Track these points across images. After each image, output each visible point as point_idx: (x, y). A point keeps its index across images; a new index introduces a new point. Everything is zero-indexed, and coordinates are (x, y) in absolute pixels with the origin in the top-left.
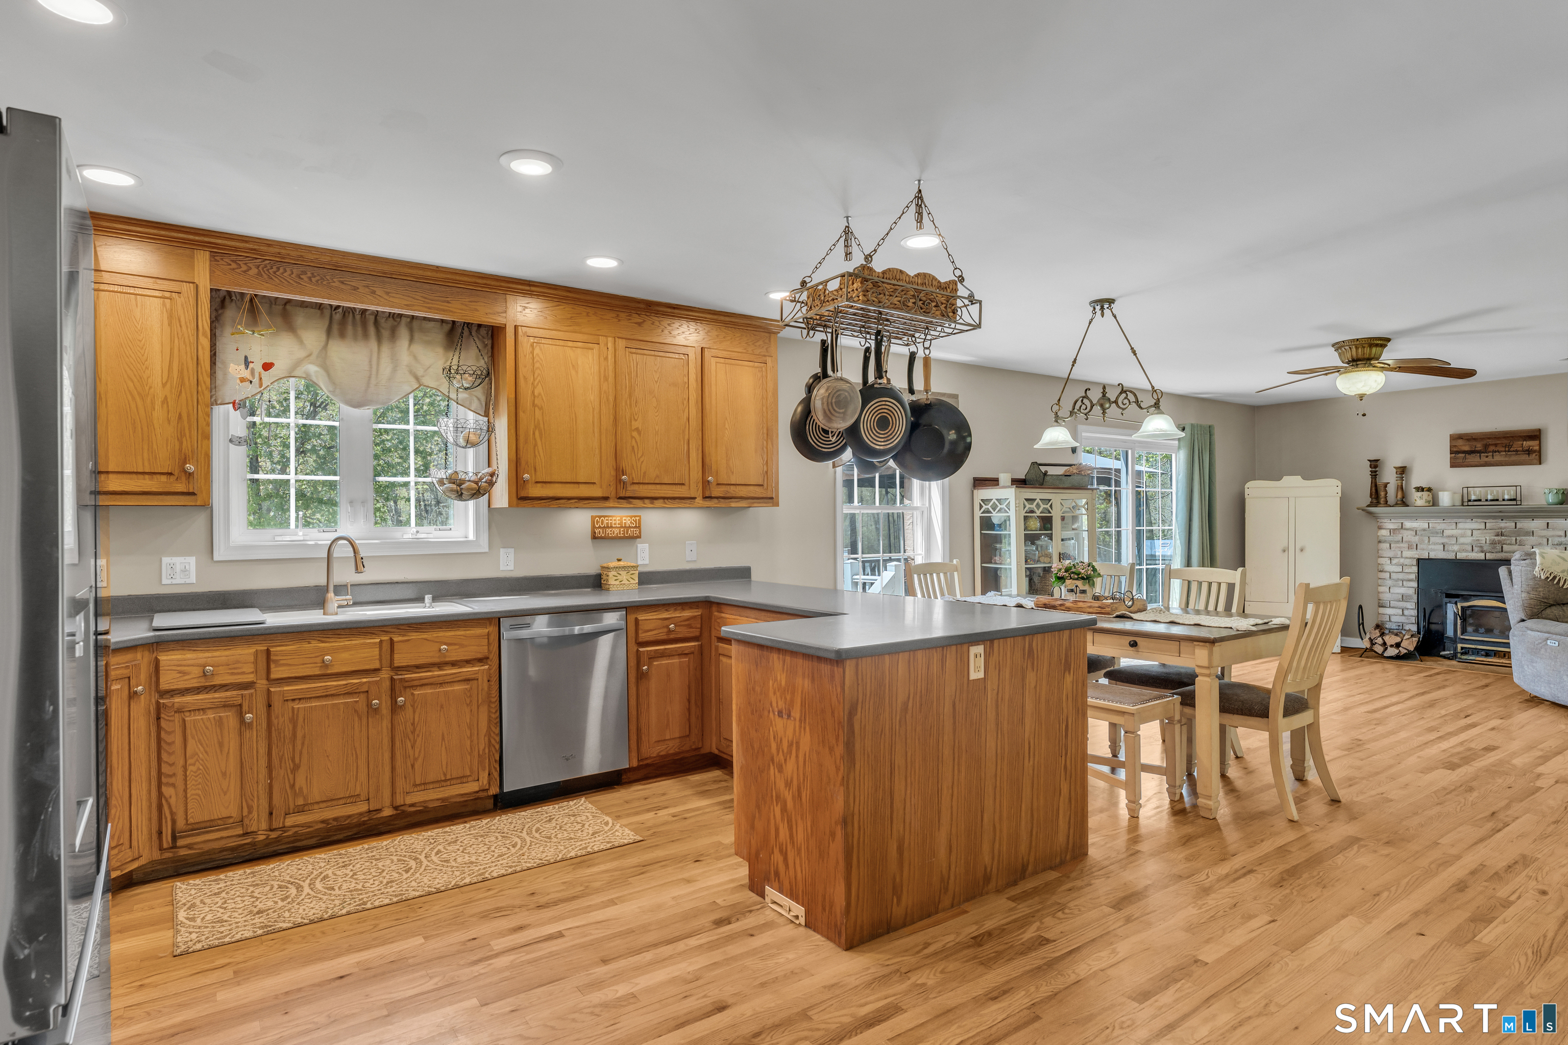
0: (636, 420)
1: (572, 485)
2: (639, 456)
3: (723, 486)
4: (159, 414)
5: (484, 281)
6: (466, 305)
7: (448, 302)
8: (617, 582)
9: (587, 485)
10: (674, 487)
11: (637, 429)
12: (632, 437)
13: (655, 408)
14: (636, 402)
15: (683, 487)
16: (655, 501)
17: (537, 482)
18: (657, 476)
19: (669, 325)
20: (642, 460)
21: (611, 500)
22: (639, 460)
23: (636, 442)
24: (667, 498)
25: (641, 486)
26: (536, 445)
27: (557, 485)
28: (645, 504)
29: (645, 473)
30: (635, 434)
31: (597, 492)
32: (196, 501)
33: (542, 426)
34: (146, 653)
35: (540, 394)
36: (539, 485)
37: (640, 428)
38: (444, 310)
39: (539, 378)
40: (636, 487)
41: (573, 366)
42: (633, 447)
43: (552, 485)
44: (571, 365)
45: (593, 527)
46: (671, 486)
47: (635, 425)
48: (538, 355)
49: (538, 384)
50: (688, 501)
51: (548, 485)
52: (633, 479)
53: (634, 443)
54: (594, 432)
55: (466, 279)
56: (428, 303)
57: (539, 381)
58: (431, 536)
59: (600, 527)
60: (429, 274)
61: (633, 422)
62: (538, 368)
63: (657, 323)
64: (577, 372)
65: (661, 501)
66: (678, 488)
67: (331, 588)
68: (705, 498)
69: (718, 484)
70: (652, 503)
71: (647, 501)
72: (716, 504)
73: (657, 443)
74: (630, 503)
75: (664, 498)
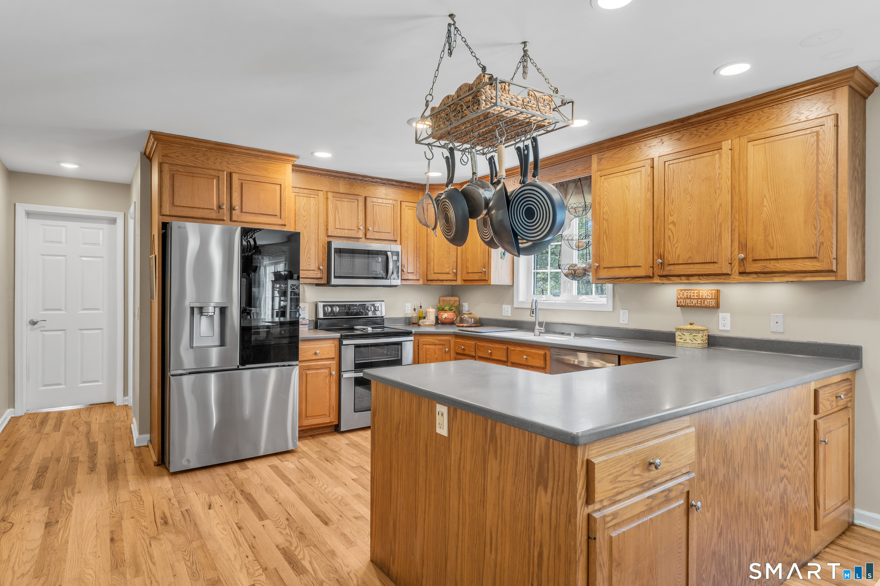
0: (672, 216)
1: (626, 269)
2: (674, 242)
3: (761, 262)
4: (479, 250)
5: (578, 153)
6: (572, 170)
7: (565, 171)
8: (682, 341)
9: (635, 268)
10: (706, 266)
11: (673, 223)
12: (669, 229)
13: (689, 202)
14: (673, 201)
15: (715, 265)
16: (691, 278)
17: (604, 268)
18: (690, 257)
19: (706, 129)
20: (676, 246)
21: (655, 278)
22: (674, 246)
23: (672, 232)
24: (702, 275)
25: (676, 266)
26: (604, 244)
27: (616, 269)
28: (681, 280)
29: (679, 256)
30: (671, 226)
31: (641, 272)
32: (488, 283)
33: (607, 231)
34: (453, 338)
35: (607, 211)
36: (606, 270)
37: (675, 221)
38: (563, 177)
39: (606, 201)
40: (672, 267)
41: (627, 187)
42: (669, 237)
43: (613, 269)
44: (625, 187)
45: (678, 298)
46: (704, 265)
47: (671, 219)
48: (606, 187)
49: (605, 205)
50: (724, 277)
51: (611, 269)
52: (669, 261)
53: (670, 233)
54: (639, 230)
55: (569, 155)
56: (557, 175)
57: (606, 203)
58: (596, 300)
59: (681, 298)
60: (554, 160)
61: (670, 218)
62: (606, 195)
63: (695, 132)
64: (629, 191)
65: (697, 277)
66: (711, 266)
67: (537, 323)
68: (741, 273)
69: (754, 260)
70: (688, 280)
71: (683, 278)
72: (754, 278)
73: (689, 230)
74: (669, 280)
75: (699, 275)
